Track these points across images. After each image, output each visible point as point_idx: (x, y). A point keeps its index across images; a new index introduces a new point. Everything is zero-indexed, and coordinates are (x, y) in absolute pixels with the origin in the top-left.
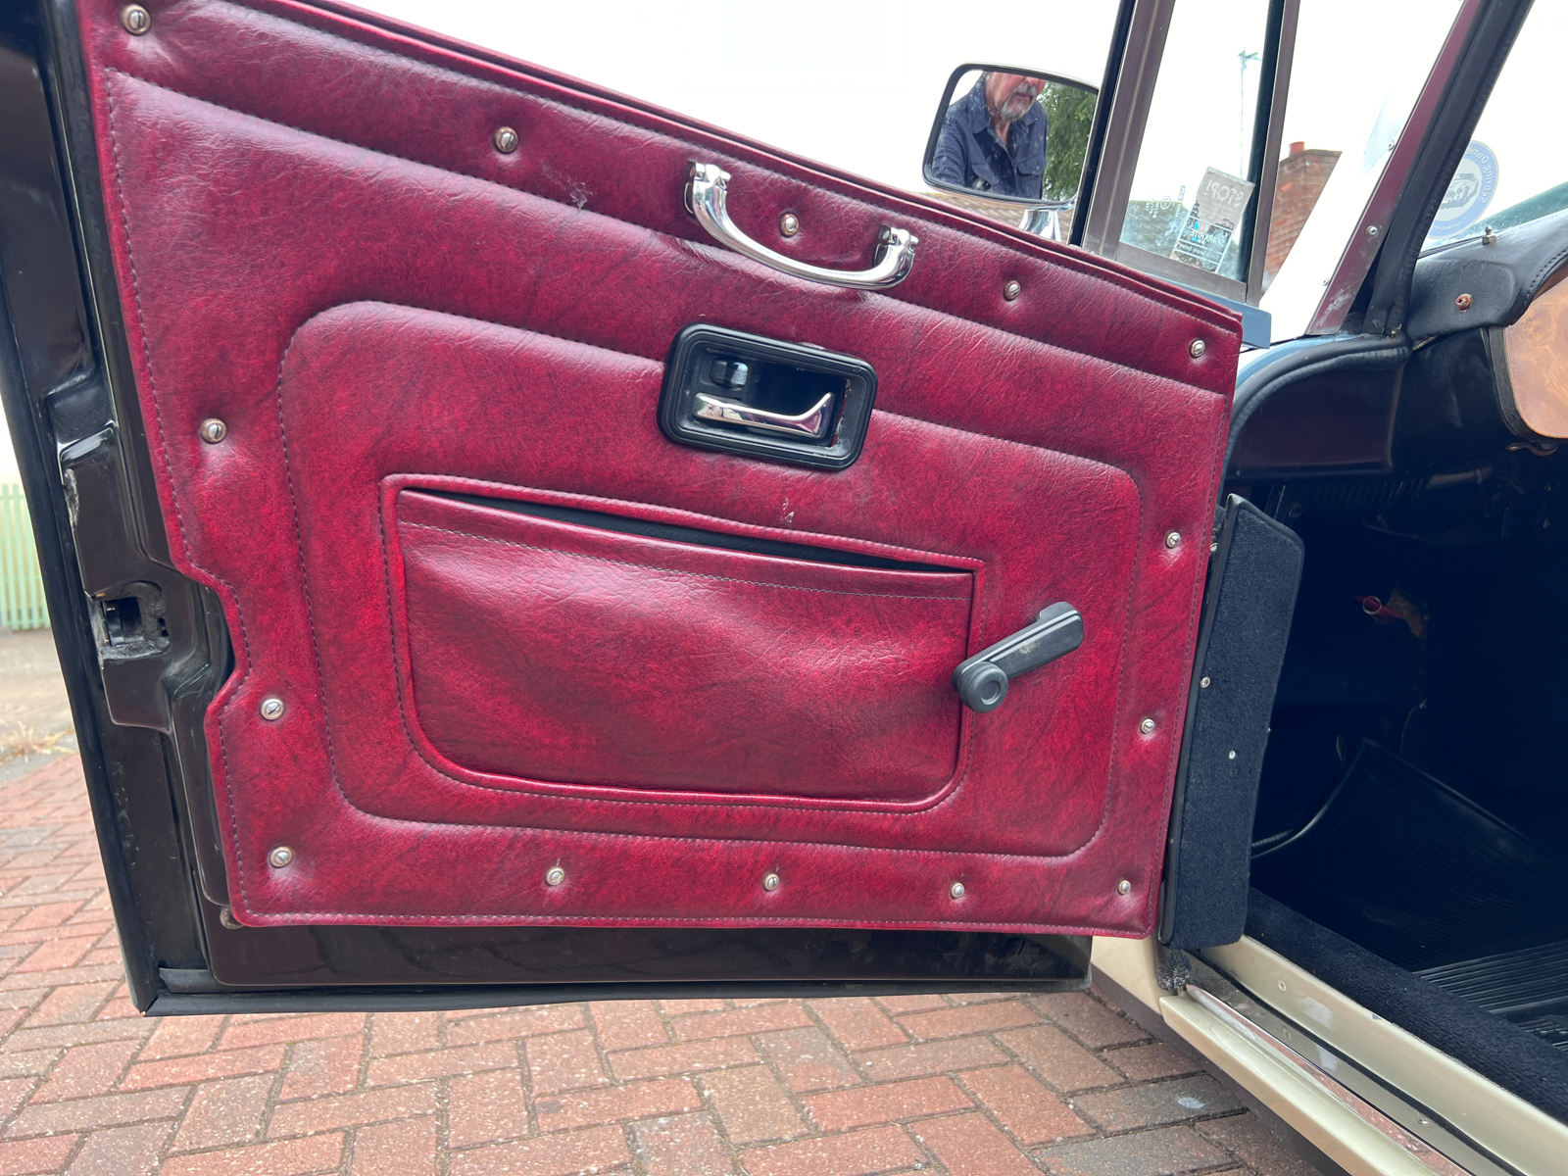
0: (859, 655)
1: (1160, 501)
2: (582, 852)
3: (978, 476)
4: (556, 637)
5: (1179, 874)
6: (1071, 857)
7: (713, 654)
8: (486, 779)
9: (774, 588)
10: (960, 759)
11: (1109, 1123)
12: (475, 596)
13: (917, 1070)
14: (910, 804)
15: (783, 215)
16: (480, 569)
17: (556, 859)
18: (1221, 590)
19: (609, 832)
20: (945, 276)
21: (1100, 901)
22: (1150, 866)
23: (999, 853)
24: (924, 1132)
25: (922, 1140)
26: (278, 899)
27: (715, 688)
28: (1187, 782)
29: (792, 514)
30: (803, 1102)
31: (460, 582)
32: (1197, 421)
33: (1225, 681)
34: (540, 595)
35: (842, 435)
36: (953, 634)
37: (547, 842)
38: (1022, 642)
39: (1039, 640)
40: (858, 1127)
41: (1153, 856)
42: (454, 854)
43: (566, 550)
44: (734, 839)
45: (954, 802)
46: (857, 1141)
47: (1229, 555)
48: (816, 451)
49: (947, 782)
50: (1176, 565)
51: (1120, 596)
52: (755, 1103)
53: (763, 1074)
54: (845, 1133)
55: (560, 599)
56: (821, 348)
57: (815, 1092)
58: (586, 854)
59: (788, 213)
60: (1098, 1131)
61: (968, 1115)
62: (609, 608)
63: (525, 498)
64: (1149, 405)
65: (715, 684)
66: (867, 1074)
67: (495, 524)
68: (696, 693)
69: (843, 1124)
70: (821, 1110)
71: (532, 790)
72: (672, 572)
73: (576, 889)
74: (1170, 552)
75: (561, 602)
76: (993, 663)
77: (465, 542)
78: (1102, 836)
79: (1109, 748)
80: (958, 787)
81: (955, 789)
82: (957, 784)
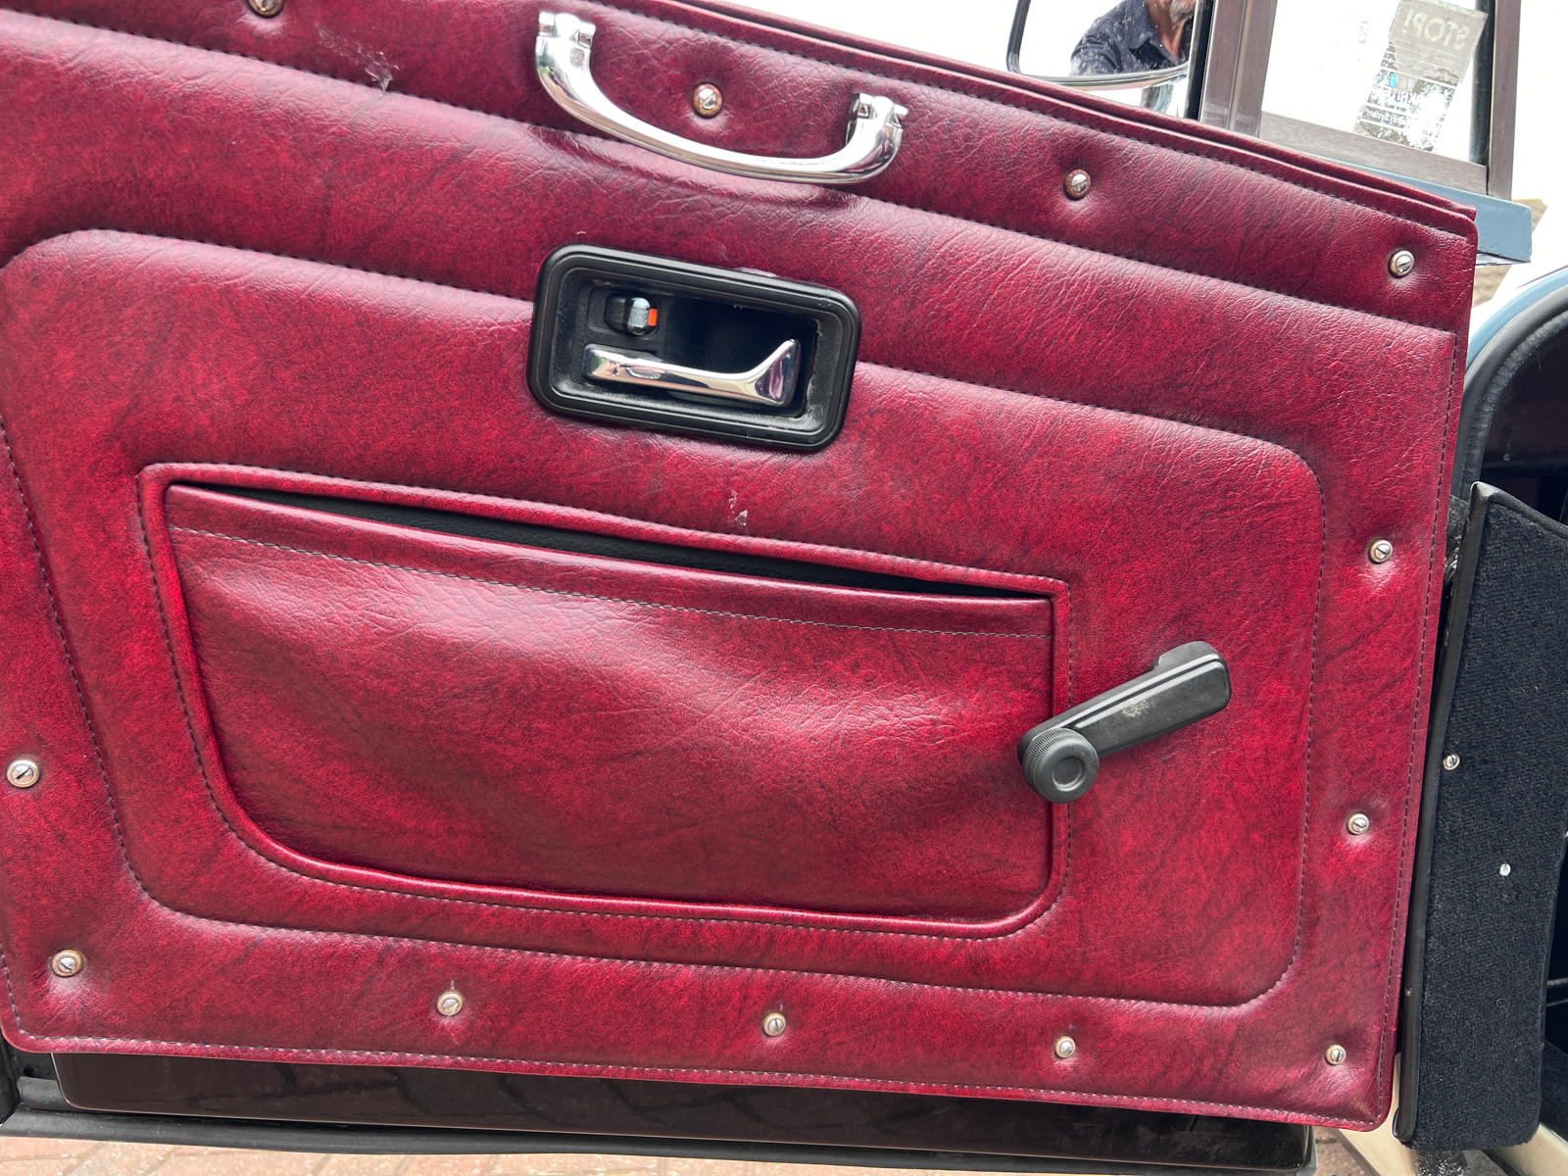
0: (871, 714)
1: (1354, 493)
2: (483, 973)
3: (1040, 456)
4: (393, 684)
5: (1423, 1041)
6: (1244, 1009)
7: (633, 710)
8: (335, 872)
9: (731, 619)
10: (1055, 865)
12: (276, 627)
14: (979, 926)
15: (697, 86)
16: (284, 591)
17: (448, 981)
18: (1468, 626)
19: (522, 948)
20: (962, 164)
21: (1295, 1073)
22: (1376, 1028)
23: (1128, 997)
26: (60, 1019)
27: (640, 758)
28: (1430, 907)
29: (745, 513)
31: (256, 608)
32: (1406, 372)
33: (1486, 762)
34: (367, 625)
35: (814, 400)
36: (1026, 686)
37: (433, 958)
38: (1130, 700)
39: (1155, 696)
41: (1379, 1012)
42: (298, 969)
43: (409, 564)
44: (711, 964)
45: (1048, 925)
47: (1477, 573)
48: (772, 424)
49: (1037, 896)
50: (1387, 589)
51: (1298, 634)
55: (398, 632)
56: (770, 275)
58: (490, 977)
59: (703, 83)
62: (469, 646)
63: (343, 494)
64: (1322, 350)
65: (638, 753)
67: (302, 530)
68: (613, 765)
71: (400, 888)
72: (569, 596)
73: (480, 1023)
74: (1376, 569)
75: (398, 635)
76: (1079, 731)
77: (264, 554)
78: (1291, 982)
79: (1296, 856)
80: (1054, 906)
81: (1048, 908)
82: (1052, 899)
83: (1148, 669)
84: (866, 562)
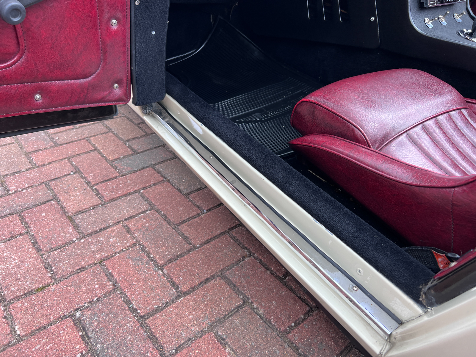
5: (137, 80)
6: (90, 78)
10: (20, 43)
11: (139, 149)
13: (75, 138)
21: (106, 93)
22: (125, 78)
23: (54, 80)
24: (75, 161)
25: (75, 164)
28: (135, 45)
30: (31, 156)
33: (146, 2)
40: (51, 162)
41: (126, 74)
45: (23, 62)
46: (50, 168)
49: (17, 54)
52: (11, 159)
53: (15, 147)
54: (46, 165)
57: (36, 151)
60: (135, 152)
61: (92, 153)
66: (56, 142)
69: (46, 162)
70: (37, 158)
81: (21, 57)
82: (22, 54)
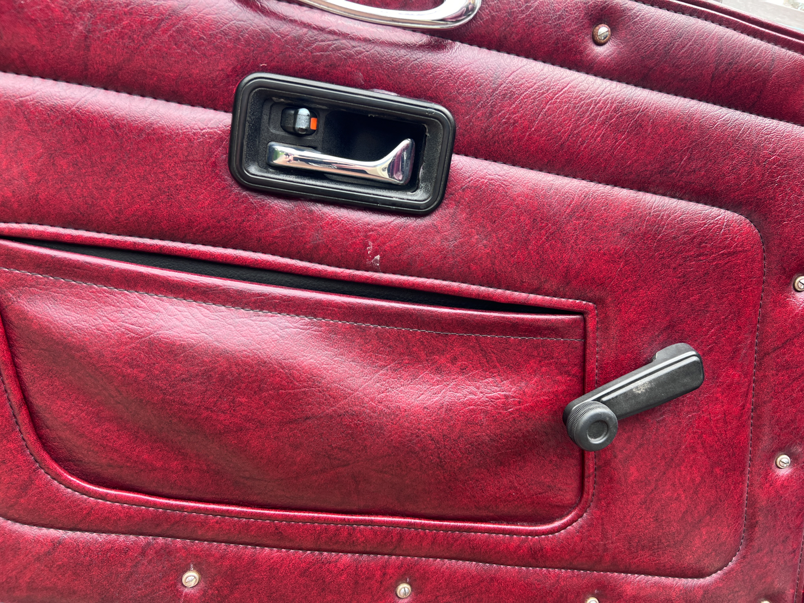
0: (465, 392)
1: (785, 245)
2: (212, 560)
3: (578, 219)
4: (141, 372)
6: (708, 580)
7: (303, 389)
8: (111, 495)
9: (370, 328)
10: (586, 489)
12: (62, 334)
14: (537, 528)
16: (67, 309)
17: (189, 564)
19: (237, 543)
20: (523, 19)
22: (791, 590)
23: (633, 573)
27: (309, 421)
29: (378, 257)
31: (48, 321)
34: (123, 332)
35: (424, 180)
36: (568, 373)
37: (178, 550)
38: (637, 382)
39: (654, 380)
41: (794, 581)
42: (88, 558)
43: (152, 291)
44: (361, 553)
45: (581, 527)
48: (396, 197)
49: (574, 509)
51: (746, 338)
55: (144, 337)
56: (393, 93)
58: (216, 562)
62: (192, 346)
64: (765, 148)
65: (308, 418)
67: (79, 268)
68: (291, 426)
71: (155, 505)
72: (261, 313)
73: (210, 592)
74: (798, 295)
75: (143, 339)
76: (604, 403)
77: (54, 285)
78: (739, 563)
79: (743, 482)
80: (585, 514)
81: (581, 516)
82: (584, 510)
83: (648, 361)
84: (460, 291)
